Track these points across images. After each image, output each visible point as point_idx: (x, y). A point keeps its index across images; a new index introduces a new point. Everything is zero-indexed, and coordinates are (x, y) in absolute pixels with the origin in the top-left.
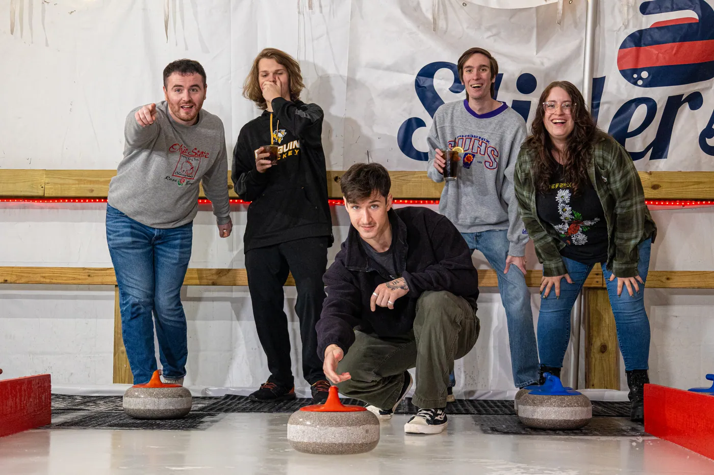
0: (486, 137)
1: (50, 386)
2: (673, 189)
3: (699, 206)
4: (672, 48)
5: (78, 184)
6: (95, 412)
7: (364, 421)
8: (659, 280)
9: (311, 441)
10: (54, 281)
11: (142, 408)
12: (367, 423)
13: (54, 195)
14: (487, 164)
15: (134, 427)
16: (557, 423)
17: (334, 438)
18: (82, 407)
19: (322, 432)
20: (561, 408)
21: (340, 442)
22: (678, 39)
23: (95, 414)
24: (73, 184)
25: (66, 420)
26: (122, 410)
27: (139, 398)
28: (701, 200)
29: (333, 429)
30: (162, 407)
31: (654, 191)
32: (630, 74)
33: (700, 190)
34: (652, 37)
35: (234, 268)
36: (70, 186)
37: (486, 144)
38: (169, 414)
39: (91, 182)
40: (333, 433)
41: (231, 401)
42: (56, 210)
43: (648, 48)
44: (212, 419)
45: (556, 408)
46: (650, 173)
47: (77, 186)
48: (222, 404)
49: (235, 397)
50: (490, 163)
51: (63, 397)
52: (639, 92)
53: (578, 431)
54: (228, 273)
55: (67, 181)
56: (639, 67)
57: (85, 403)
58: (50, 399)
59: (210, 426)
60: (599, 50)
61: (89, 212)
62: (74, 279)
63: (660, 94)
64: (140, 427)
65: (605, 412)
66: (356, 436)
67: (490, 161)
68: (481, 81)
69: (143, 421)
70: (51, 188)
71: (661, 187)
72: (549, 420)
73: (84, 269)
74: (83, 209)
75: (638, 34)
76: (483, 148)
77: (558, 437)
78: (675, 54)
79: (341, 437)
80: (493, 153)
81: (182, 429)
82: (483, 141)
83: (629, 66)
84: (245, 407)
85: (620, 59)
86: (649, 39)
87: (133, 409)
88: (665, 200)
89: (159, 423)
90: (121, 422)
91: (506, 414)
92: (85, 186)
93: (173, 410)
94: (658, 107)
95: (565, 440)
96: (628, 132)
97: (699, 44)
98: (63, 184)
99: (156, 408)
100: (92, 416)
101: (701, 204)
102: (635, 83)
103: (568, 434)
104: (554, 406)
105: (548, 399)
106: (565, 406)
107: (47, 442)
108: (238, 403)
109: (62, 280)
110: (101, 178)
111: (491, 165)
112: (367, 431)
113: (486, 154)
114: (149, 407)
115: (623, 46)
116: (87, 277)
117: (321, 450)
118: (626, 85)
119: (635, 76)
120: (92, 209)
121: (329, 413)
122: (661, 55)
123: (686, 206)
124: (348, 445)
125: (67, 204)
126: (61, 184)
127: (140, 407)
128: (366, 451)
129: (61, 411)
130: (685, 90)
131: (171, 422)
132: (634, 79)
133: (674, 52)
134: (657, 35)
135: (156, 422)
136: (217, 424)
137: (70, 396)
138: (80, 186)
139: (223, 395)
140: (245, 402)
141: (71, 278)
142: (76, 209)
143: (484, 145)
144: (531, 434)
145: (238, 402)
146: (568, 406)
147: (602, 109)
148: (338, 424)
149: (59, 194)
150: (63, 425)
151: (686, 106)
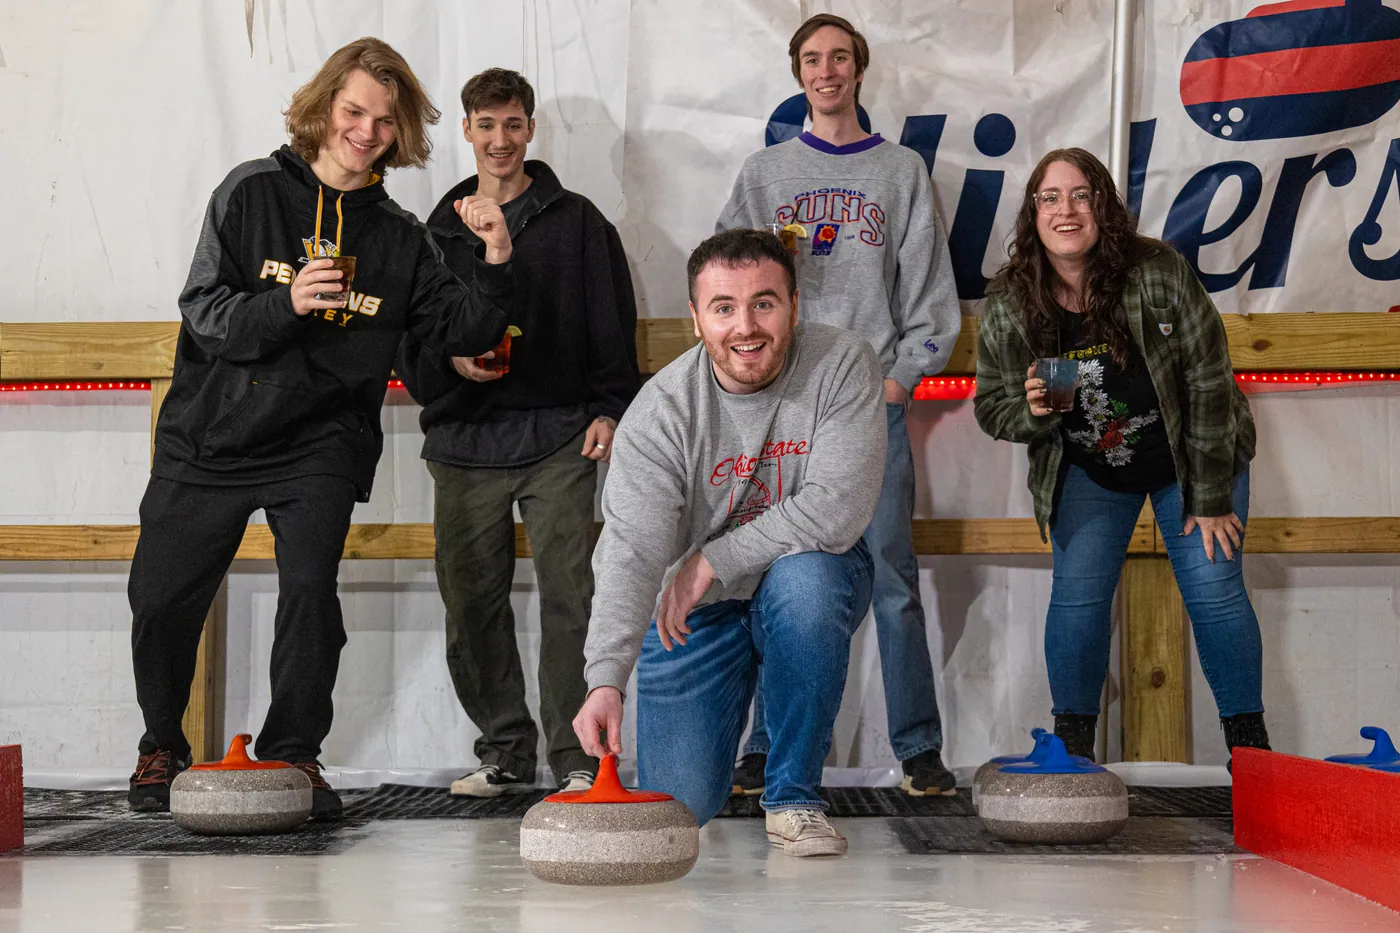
0: (856, 187)
1: (20, 770)
2: (1299, 349)
3: (1350, 384)
4: (1292, 60)
5: (71, 352)
6: (112, 823)
7: (666, 821)
8: (1269, 537)
9: (564, 860)
10: (23, 554)
11: (211, 812)
12: (670, 825)
13: (20, 374)
14: (866, 236)
15: (194, 850)
16: (1056, 829)
17: (607, 854)
18: (85, 813)
19: (584, 843)
20: (1064, 800)
21: (619, 860)
22: (1304, 41)
23: (114, 827)
24: (61, 353)
25: (52, 839)
26: (170, 818)
27: (204, 791)
28: (1355, 372)
29: (605, 835)
30: (251, 810)
31: (1259, 354)
32: (1205, 114)
33: (1352, 350)
34: (1249, 37)
35: (396, 522)
36: (54, 356)
37: (859, 200)
38: (265, 823)
39: (97, 348)
40: (606, 842)
41: (393, 798)
42: (24, 407)
43: (1243, 60)
44: (355, 832)
45: (1055, 800)
46: (1251, 317)
47: (68, 356)
48: (375, 804)
49: (401, 788)
50: (871, 234)
51: (47, 794)
52: (1225, 150)
53: (1099, 846)
54: (383, 532)
55: (48, 346)
56: (1225, 99)
57: (89, 805)
58: (21, 796)
59: (351, 846)
60: (1144, 63)
61: (94, 409)
62: (65, 549)
63: (1269, 155)
64: (206, 850)
65: (1158, 808)
66: (650, 849)
67: (870, 229)
68: (837, 81)
69: (213, 839)
70: (14, 362)
71: (1271, 345)
72: (1040, 825)
73: (86, 528)
74: (80, 403)
75: (1221, 31)
76: (853, 210)
77: (1058, 857)
78: (1298, 72)
79: (621, 852)
80: (874, 215)
81: (293, 853)
82: (852, 195)
83: (1205, 97)
84: (421, 808)
85: (1185, 84)
86: (1245, 41)
87: (192, 815)
88: (1280, 372)
89: (246, 842)
90: (167, 840)
91: (958, 815)
92: (85, 355)
93: (273, 815)
94: (1265, 180)
95: (1071, 863)
96: (1204, 232)
97: (1346, 51)
98: (41, 353)
99: (238, 811)
100: (107, 830)
101: (1356, 379)
102: (1217, 133)
103: (1078, 852)
104: (1051, 796)
105: (1039, 781)
106: (1073, 796)
107: (15, 882)
108: (409, 801)
109: (40, 551)
110: (118, 338)
111: (874, 238)
112: (671, 840)
113: (862, 219)
114: (223, 810)
115: (1192, 56)
116: (92, 545)
117: (582, 876)
118: (1199, 135)
119: (1217, 117)
120: (99, 403)
121: (598, 805)
122: (1268, 74)
123: (1323, 385)
124: (635, 866)
125: (47, 394)
126: (35, 353)
127: (205, 810)
128: (671, 878)
129: (44, 822)
130: (1320, 145)
131: (269, 840)
132: (1216, 123)
133: (1296, 66)
134: (1261, 34)
135: (238, 841)
136: (363, 843)
137: (59, 792)
138: (74, 355)
139: (377, 785)
140: (423, 799)
141: (58, 548)
142: (66, 403)
143: (855, 203)
144: (1003, 852)
145: (408, 798)
146: (1080, 795)
147: (1150, 186)
148: (614, 826)
149: (30, 374)
150: (49, 849)
151: (1322, 178)
